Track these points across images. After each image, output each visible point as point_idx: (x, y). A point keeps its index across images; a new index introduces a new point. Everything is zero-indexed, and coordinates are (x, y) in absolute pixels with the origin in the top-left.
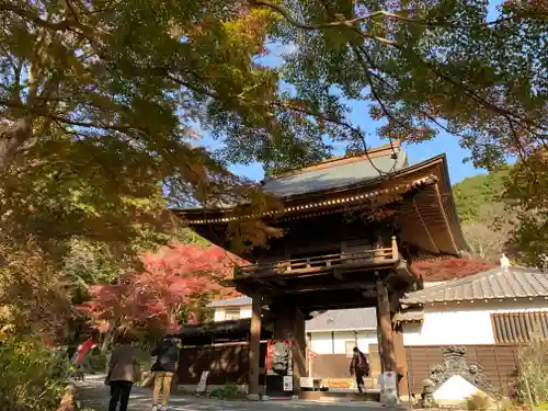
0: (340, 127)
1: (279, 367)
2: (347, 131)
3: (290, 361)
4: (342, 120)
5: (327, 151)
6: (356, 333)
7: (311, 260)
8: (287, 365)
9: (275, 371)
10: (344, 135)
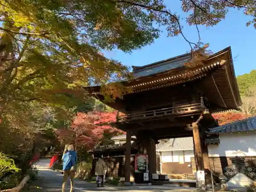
0: (163, 15)
1: (141, 168)
2: (168, 17)
3: (147, 165)
4: (164, 9)
5: (156, 33)
6: (184, 151)
7: (156, 111)
8: (146, 167)
9: (140, 170)
10: (166, 21)
